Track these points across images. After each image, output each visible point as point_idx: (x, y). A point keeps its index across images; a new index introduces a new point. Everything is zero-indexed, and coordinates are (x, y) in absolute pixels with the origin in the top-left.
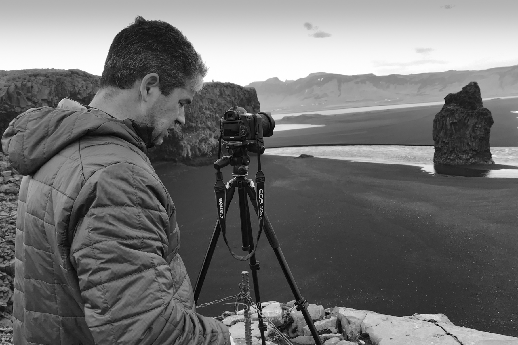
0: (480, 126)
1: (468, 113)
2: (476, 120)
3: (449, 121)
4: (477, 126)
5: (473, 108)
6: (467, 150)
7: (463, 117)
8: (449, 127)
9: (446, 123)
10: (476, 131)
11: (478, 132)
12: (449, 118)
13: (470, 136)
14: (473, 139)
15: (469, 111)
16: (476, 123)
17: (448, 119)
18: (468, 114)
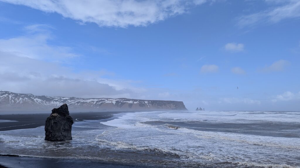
2: (66, 122)
3: (52, 122)
5: (65, 116)
7: (60, 120)
8: (53, 124)
11: (66, 127)
13: (63, 129)
15: (63, 117)
16: (66, 123)
17: (53, 120)
18: (62, 119)
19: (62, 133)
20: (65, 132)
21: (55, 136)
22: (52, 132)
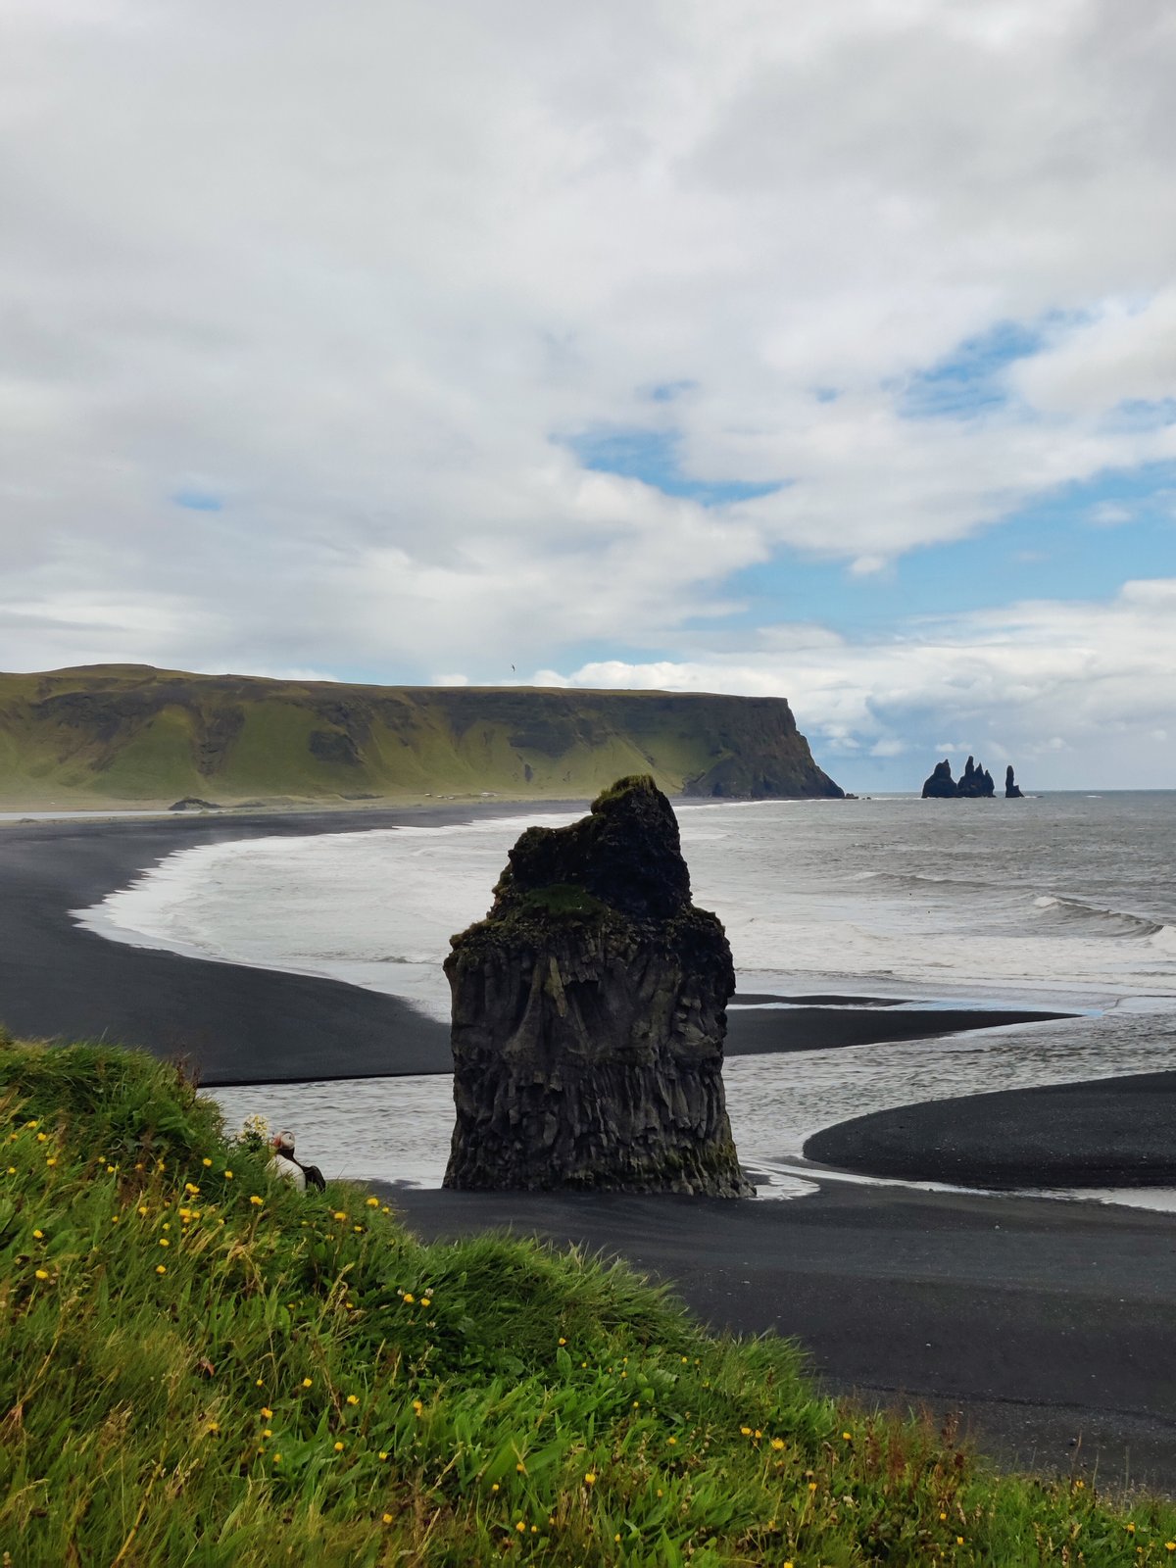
0: (698, 1003)
1: (641, 933)
2: (680, 975)
3: (557, 974)
4: (686, 1001)
5: (660, 909)
6: (654, 1129)
7: (624, 954)
8: (562, 1007)
9: (543, 984)
10: (681, 1028)
11: (693, 1031)
12: (559, 959)
13: (662, 1055)
14: (674, 1073)
15: (645, 927)
16: (683, 991)
17: (553, 964)
18: (642, 942)
19: (659, 1102)
20: (683, 1080)
21: (596, 1133)
22: (558, 1096)
